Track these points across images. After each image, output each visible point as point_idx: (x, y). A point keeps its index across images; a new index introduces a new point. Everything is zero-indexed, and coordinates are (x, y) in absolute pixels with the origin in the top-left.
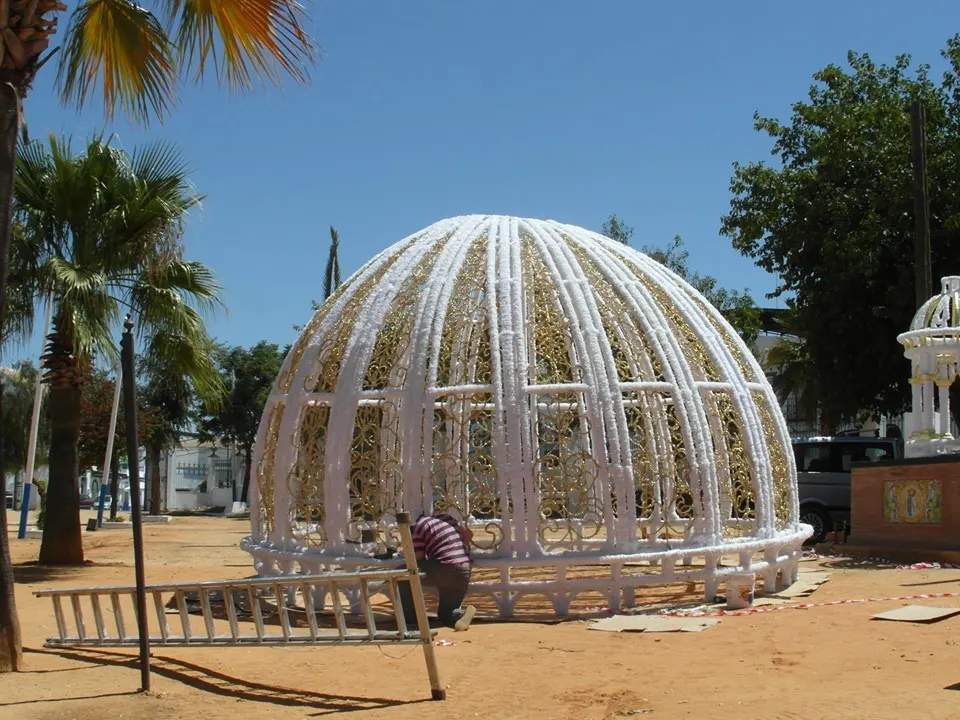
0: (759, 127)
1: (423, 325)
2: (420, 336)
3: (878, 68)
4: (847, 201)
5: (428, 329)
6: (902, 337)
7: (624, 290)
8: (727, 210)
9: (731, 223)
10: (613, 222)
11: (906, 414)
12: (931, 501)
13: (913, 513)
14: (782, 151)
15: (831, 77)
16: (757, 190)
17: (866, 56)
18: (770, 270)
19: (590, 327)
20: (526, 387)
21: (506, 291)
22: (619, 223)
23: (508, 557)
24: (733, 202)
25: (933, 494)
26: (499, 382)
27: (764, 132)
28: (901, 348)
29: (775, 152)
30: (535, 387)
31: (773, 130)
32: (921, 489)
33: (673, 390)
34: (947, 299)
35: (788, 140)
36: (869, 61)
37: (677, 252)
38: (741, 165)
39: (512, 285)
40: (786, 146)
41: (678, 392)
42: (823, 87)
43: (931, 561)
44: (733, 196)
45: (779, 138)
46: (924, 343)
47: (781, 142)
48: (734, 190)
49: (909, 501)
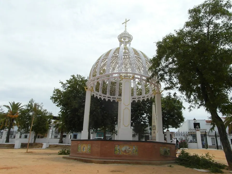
0: (60, 82)
8: (52, 95)
9: (52, 98)
10: (32, 99)
11: (82, 131)
12: (88, 148)
13: (84, 151)
14: (63, 87)
15: (73, 76)
16: (57, 93)
18: (58, 107)
22: (33, 99)
24: (53, 94)
29: (62, 87)
31: (62, 83)
32: (86, 146)
35: (64, 85)
37: (41, 105)
38: (55, 88)
40: (64, 86)
42: (72, 78)
44: (53, 93)
49: (84, 148)
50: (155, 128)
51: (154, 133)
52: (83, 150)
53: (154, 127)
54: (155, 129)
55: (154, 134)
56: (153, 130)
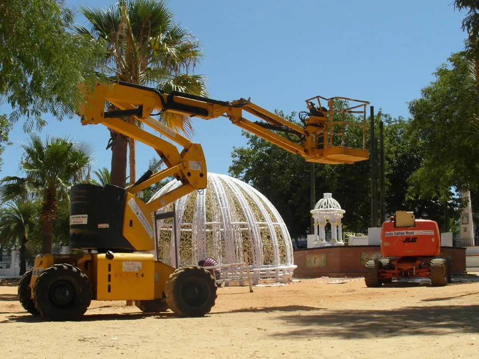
0: (243, 134)
1: (199, 205)
2: (200, 208)
3: (285, 116)
4: (278, 163)
5: (202, 206)
6: (312, 211)
7: (251, 196)
12: (322, 260)
14: (251, 144)
17: (282, 112)
19: (246, 207)
20: (232, 223)
21: (222, 196)
23: (228, 269)
25: (323, 258)
26: (224, 221)
27: (245, 136)
28: (312, 215)
29: (248, 144)
30: (233, 223)
31: (248, 136)
33: (267, 225)
34: (326, 200)
35: (253, 140)
36: (282, 114)
38: (236, 148)
39: (223, 194)
41: (269, 225)
43: (326, 276)
45: (250, 139)
46: (320, 213)
47: (251, 141)
48: (232, 156)
49: (315, 260)
50: (468, 220)
51: (465, 231)
52: (315, 263)
53: (465, 218)
54: (467, 222)
55: (466, 233)
56: (463, 224)
